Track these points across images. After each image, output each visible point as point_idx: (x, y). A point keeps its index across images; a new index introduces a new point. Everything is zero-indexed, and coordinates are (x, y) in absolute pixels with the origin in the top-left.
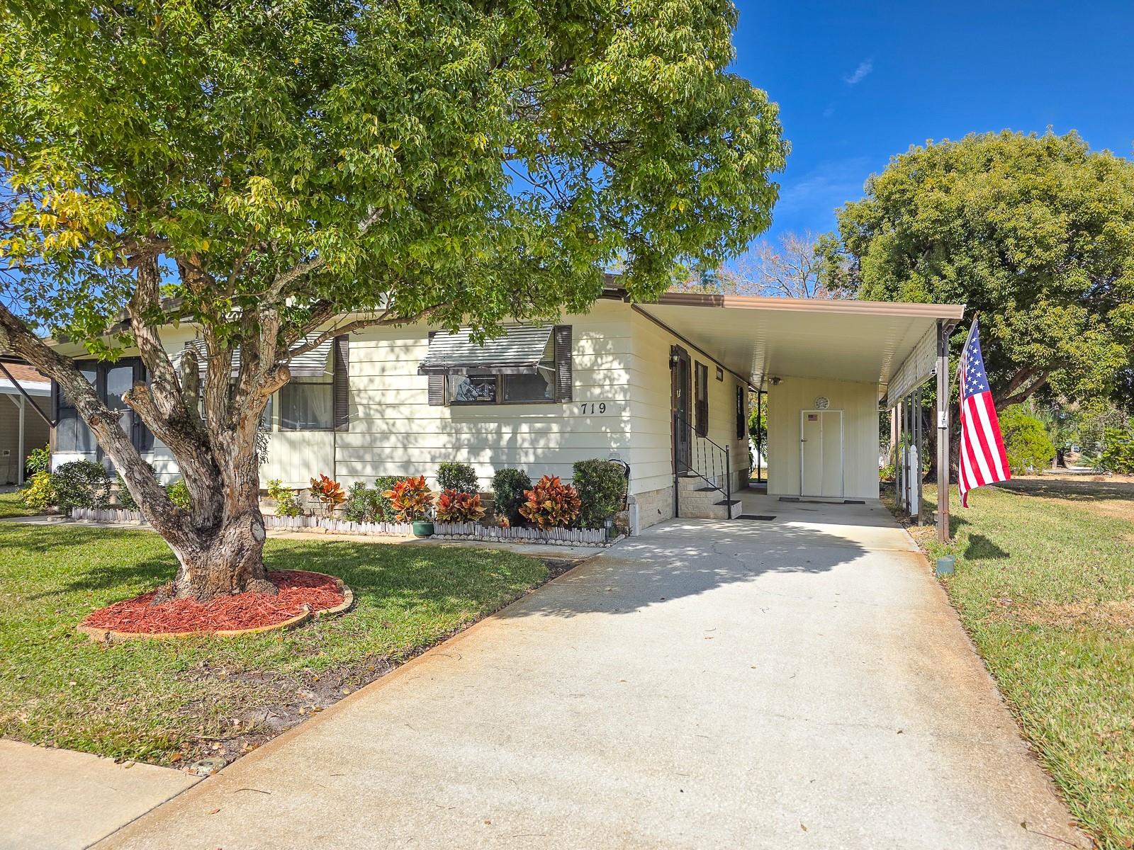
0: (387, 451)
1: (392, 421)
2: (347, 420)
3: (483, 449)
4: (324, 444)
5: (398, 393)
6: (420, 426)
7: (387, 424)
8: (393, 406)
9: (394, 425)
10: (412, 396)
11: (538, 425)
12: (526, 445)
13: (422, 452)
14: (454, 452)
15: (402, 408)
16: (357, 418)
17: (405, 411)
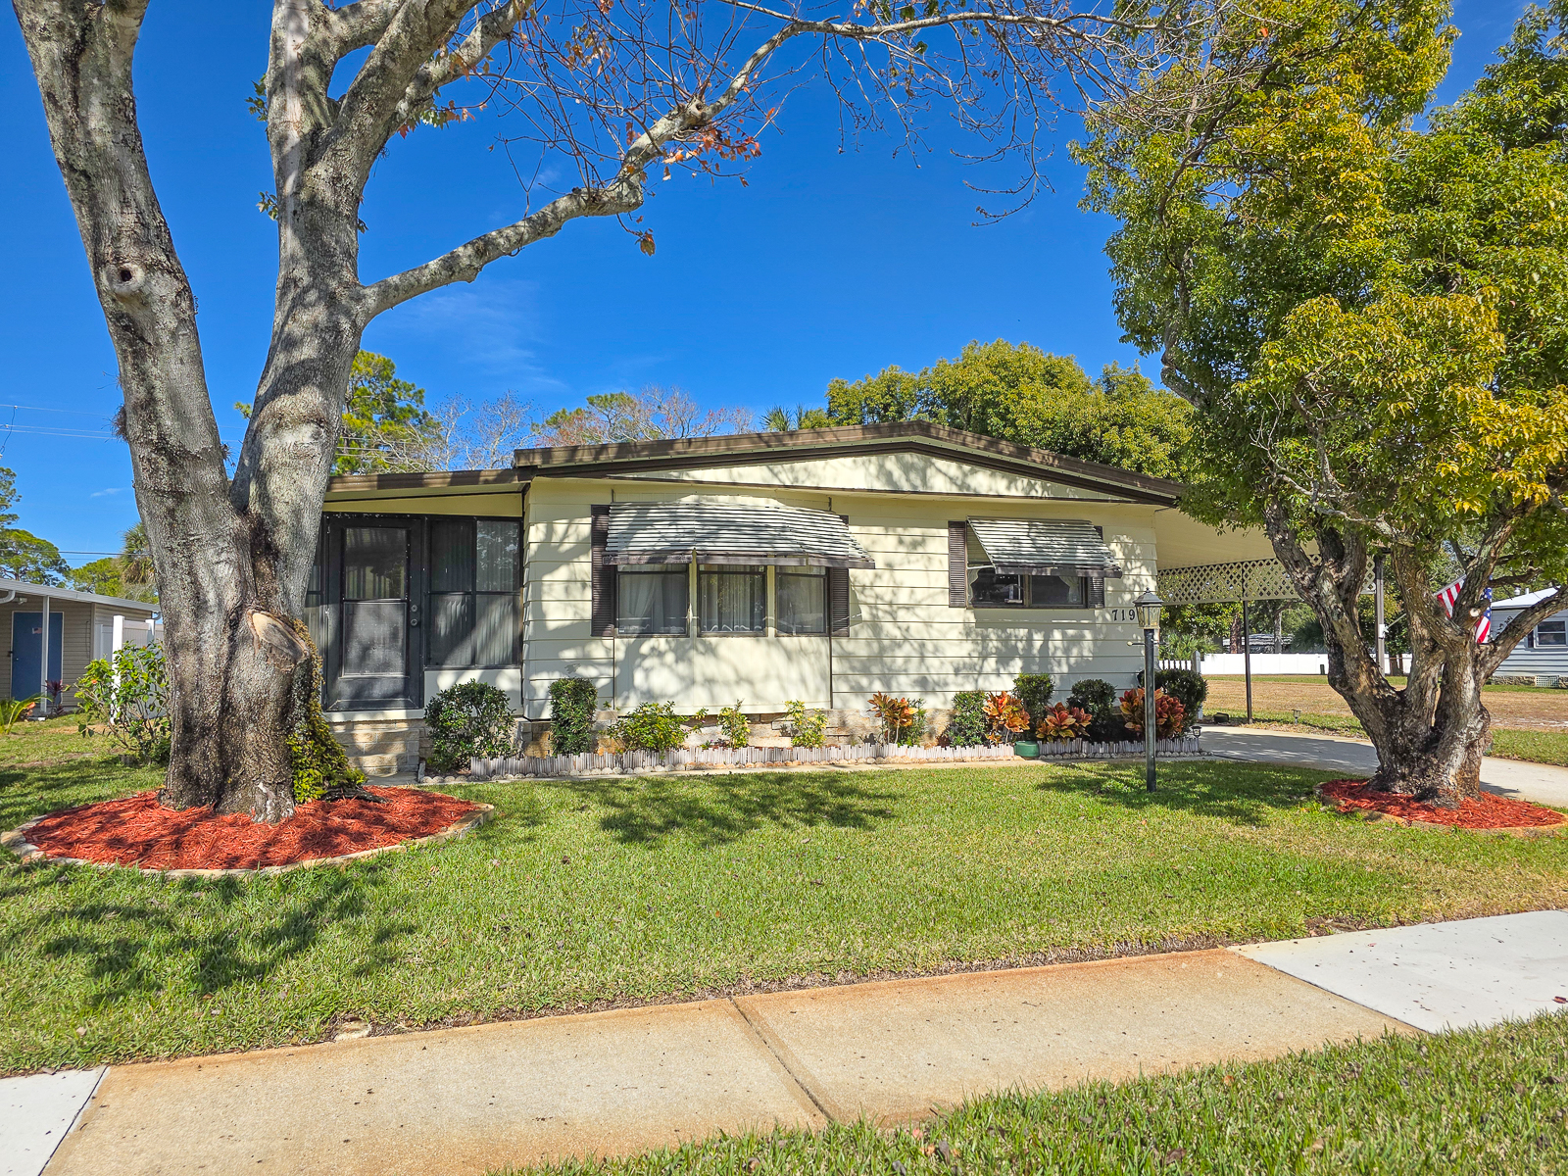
0: (900, 661)
1: (904, 625)
2: (847, 624)
3: (1013, 658)
4: (821, 654)
5: (912, 592)
6: (939, 631)
7: (899, 628)
8: (908, 607)
9: (907, 630)
10: (930, 596)
11: (1071, 632)
12: (1059, 653)
13: (942, 663)
14: (980, 662)
15: (918, 610)
16: (860, 620)
17: (922, 612)
